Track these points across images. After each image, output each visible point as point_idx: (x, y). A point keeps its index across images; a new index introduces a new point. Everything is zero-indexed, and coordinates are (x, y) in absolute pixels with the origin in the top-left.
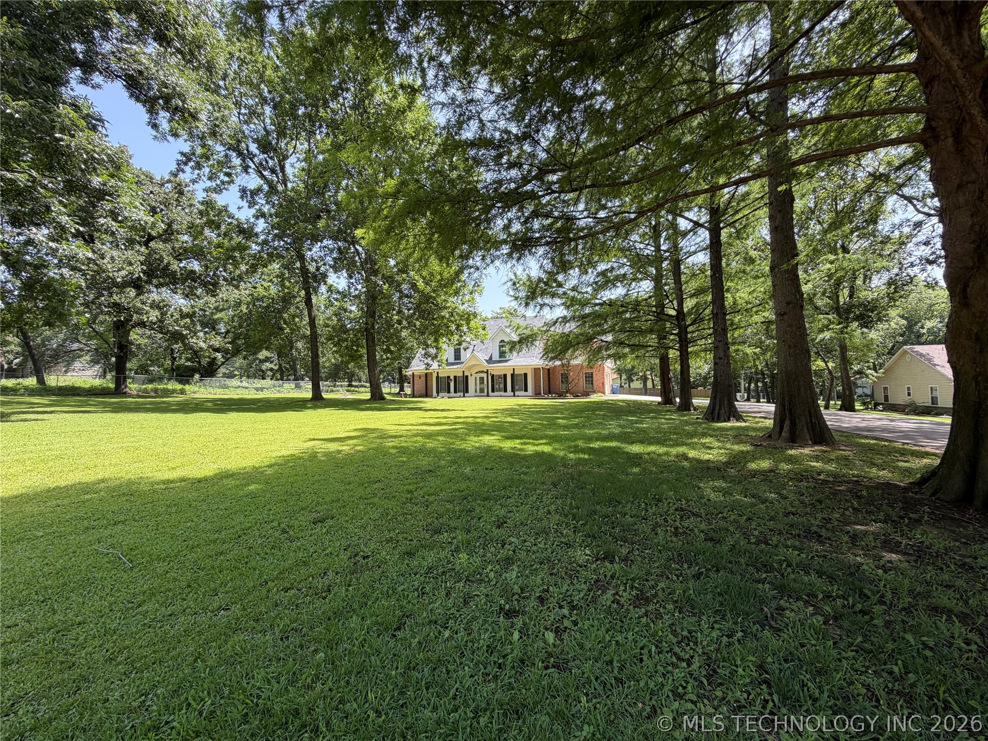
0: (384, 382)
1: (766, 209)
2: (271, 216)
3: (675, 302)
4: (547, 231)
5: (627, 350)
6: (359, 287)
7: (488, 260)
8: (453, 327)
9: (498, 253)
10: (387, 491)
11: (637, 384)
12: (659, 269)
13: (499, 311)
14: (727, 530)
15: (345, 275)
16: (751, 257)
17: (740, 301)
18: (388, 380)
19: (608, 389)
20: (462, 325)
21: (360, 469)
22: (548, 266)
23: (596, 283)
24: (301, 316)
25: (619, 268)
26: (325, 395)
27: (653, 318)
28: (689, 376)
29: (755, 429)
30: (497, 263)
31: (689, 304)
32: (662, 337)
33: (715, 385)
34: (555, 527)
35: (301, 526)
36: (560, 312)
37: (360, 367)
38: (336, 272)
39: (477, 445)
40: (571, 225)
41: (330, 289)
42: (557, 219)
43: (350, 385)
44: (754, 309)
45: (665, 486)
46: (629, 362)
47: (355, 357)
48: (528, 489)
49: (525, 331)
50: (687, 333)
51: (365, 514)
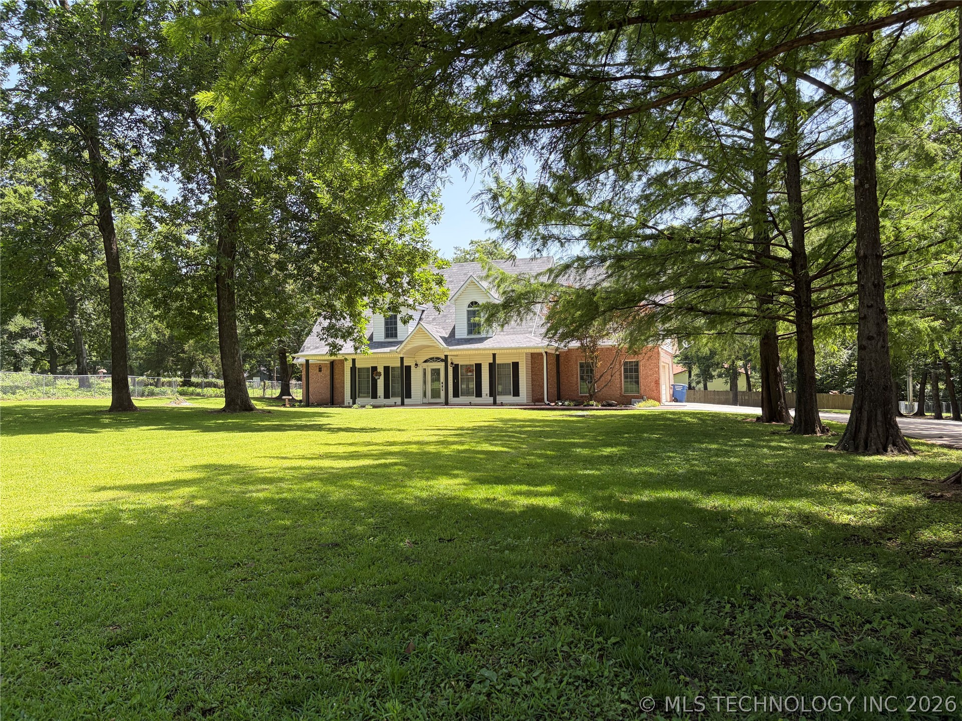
0: (251, 377)
1: (953, 68)
2: (33, 58)
3: (789, 236)
4: (557, 100)
5: (701, 321)
6: (205, 198)
7: (449, 152)
8: (383, 279)
9: (466, 140)
10: (254, 583)
11: (719, 384)
12: (761, 174)
13: (468, 248)
14: (879, 652)
15: (178, 174)
16: (927, 155)
17: (907, 234)
18: (259, 374)
19: (665, 392)
20: (399, 275)
21: (202, 541)
22: (558, 164)
23: (647, 198)
24: (91, 251)
25: (689, 170)
26: (138, 402)
27: (748, 263)
28: (814, 370)
29: (931, 468)
30: (464, 158)
31: (814, 238)
32: (765, 299)
33: (861, 386)
34: (566, 648)
35: (83, 652)
36: (579, 249)
37: (206, 350)
38: (160, 168)
39: (424, 494)
40: (601, 90)
41: (148, 200)
42: (575, 79)
43: (187, 383)
44: (933, 249)
45: (767, 572)
46: (705, 343)
47: (194, 328)
48: (516, 578)
49: (516, 287)
50: (810, 291)
51: (209, 628)
